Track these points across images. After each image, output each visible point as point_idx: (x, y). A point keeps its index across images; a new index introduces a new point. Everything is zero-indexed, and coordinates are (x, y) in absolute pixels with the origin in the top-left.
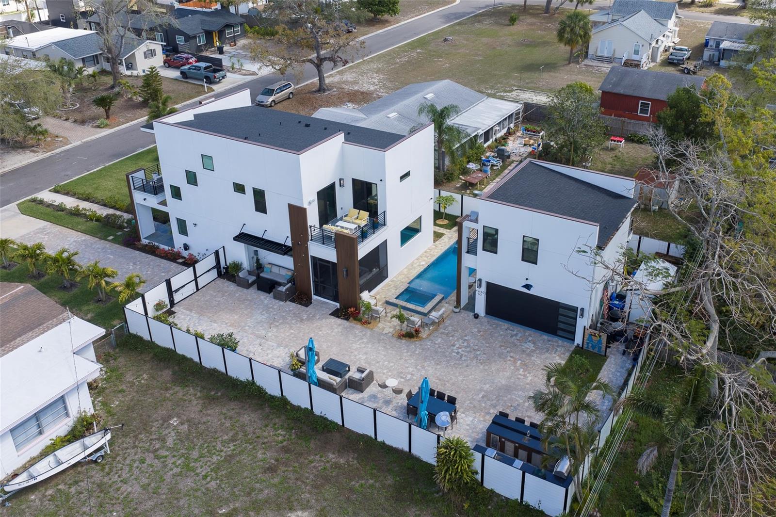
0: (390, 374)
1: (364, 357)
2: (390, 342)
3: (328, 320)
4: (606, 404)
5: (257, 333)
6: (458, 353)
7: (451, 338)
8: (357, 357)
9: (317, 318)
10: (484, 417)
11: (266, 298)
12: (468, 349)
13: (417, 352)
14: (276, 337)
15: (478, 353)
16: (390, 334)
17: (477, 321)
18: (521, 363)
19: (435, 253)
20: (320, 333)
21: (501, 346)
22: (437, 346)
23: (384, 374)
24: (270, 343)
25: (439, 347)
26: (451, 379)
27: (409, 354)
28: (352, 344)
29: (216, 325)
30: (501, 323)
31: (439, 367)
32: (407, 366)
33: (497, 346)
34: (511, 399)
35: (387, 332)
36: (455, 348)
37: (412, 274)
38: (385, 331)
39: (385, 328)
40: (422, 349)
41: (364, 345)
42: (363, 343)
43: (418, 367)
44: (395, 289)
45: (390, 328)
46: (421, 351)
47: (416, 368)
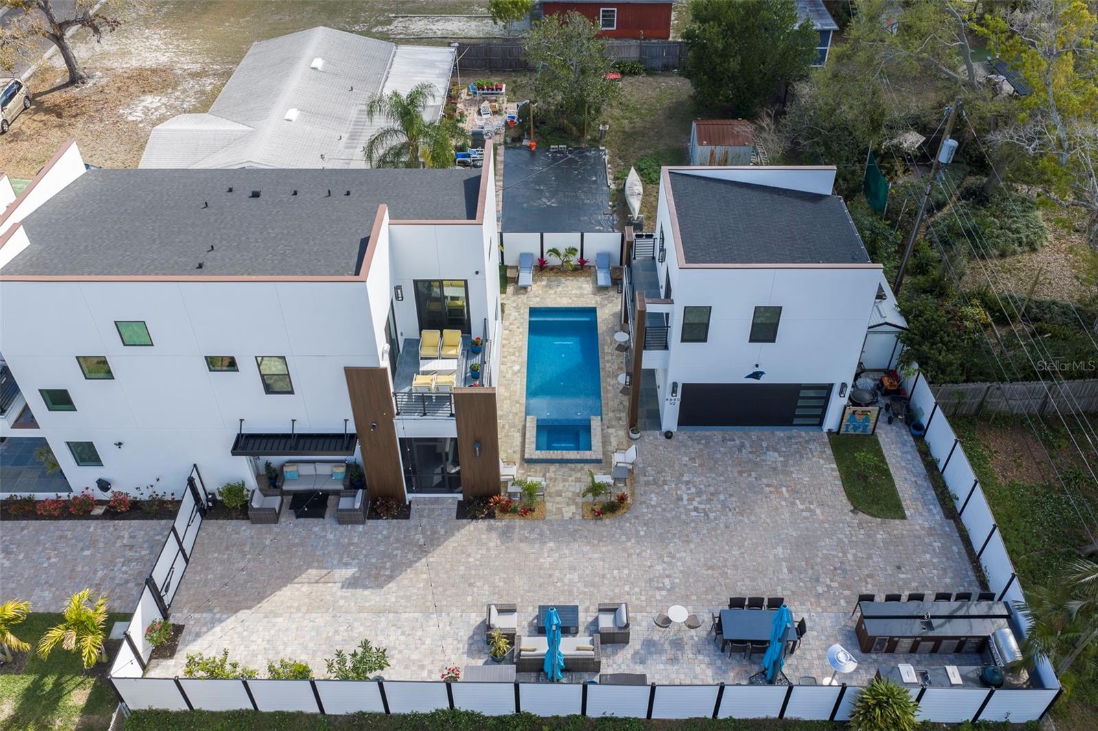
0: (637, 590)
1: (575, 576)
2: (589, 531)
3: (463, 531)
4: (935, 511)
5: (367, 604)
6: (696, 509)
7: (666, 487)
8: (566, 581)
9: (442, 532)
10: (819, 605)
11: (324, 530)
12: (704, 497)
13: (642, 533)
14: (408, 598)
15: (722, 497)
16: (578, 517)
17: (673, 442)
18: (788, 491)
19: (520, 344)
20: (471, 560)
21: (740, 473)
22: (659, 509)
23: (628, 594)
24: (406, 615)
25: (664, 510)
26: (726, 560)
27: (633, 540)
28: (536, 559)
29: (280, 620)
30: (707, 433)
31: (692, 546)
32: (649, 564)
33: (736, 474)
34: (826, 557)
35: (570, 515)
36: (685, 502)
37: (518, 394)
38: (567, 516)
39: (561, 509)
40: (645, 525)
41: (557, 555)
42: (552, 550)
43: (666, 559)
44: (516, 430)
45: (568, 505)
46: (645, 528)
47: (664, 562)
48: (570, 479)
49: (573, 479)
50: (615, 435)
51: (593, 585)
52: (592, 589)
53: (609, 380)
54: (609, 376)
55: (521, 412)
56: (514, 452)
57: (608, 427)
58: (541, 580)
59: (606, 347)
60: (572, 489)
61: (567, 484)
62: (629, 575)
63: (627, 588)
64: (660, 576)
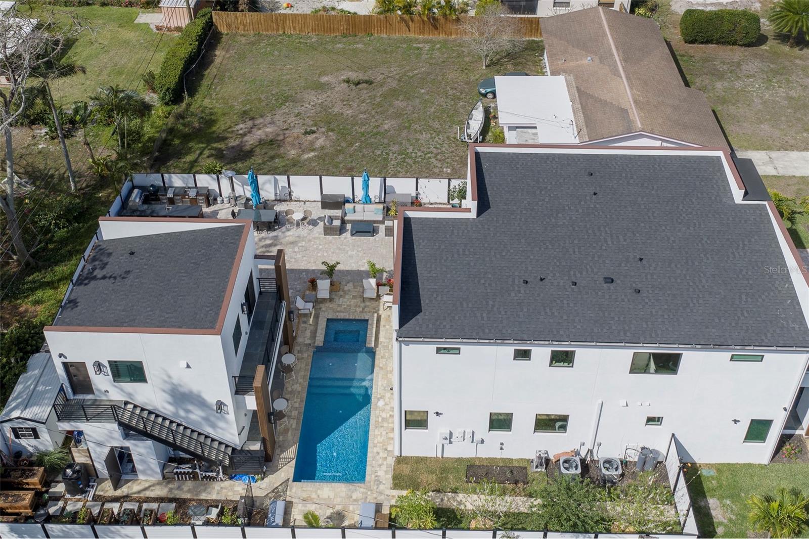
0: (315, 246)
1: (350, 253)
8: (356, 251)
16: (344, 283)
19: (377, 432)
32: (304, 258)
35: (348, 285)
38: (351, 284)
39: (354, 288)
40: (300, 278)
41: (360, 264)
42: (362, 266)
43: (293, 260)
45: (349, 290)
46: (301, 276)
47: (295, 259)
48: (345, 307)
49: (343, 307)
50: (306, 339)
51: (340, 249)
52: (341, 247)
53: (299, 389)
54: (299, 392)
56: (384, 326)
57: (310, 344)
58: (370, 251)
59: (294, 426)
60: (345, 300)
61: (348, 303)
62: (318, 253)
63: (321, 247)
64: (299, 252)
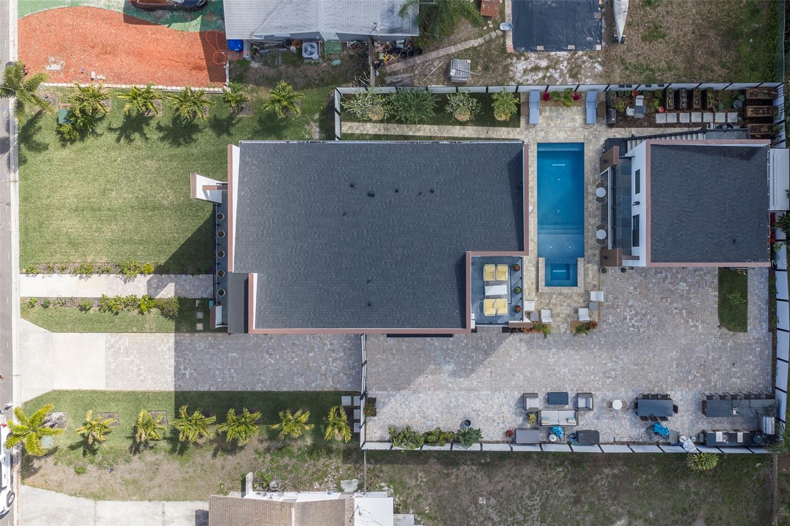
0: (597, 378)
1: (566, 370)
2: (574, 341)
3: (507, 341)
4: (764, 327)
5: (463, 386)
6: (633, 326)
7: (618, 310)
8: (562, 373)
9: (496, 341)
10: (687, 386)
12: (639, 317)
13: (603, 342)
14: (482, 383)
15: (649, 317)
16: (568, 332)
17: (626, 275)
18: (686, 312)
20: (512, 359)
21: (662, 299)
22: (613, 326)
23: (593, 380)
24: (483, 392)
25: (615, 326)
26: (645, 360)
27: (597, 347)
28: (546, 360)
29: (421, 395)
31: (628, 351)
32: (605, 362)
33: (659, 300)
34: (698, 358)
35: (564, 330)
36: (628, 321)
38: (563, 330)
39: (559, 326)
40: (605, 337)
41: (557, 356)
42: (555, 354)
43: (614, 359)
44: (532, 265)
45: (563, 323)
46: (604, 339)
47: (613, 361)
48: (564, 304)
49: (566, 304)
50: (591, 269)
51: (576, 375)
52: (575, 377)
53: (590, 219)
54: (590, 217)
55: (534, 250)
56: (532, 283)
57: (588, 263)
58: (549, 372)
59: (589, 186)
60: (565, 312)
61: (562, 308)
62: (594, 369)
63: (592, 378)
64: (610, 370)
